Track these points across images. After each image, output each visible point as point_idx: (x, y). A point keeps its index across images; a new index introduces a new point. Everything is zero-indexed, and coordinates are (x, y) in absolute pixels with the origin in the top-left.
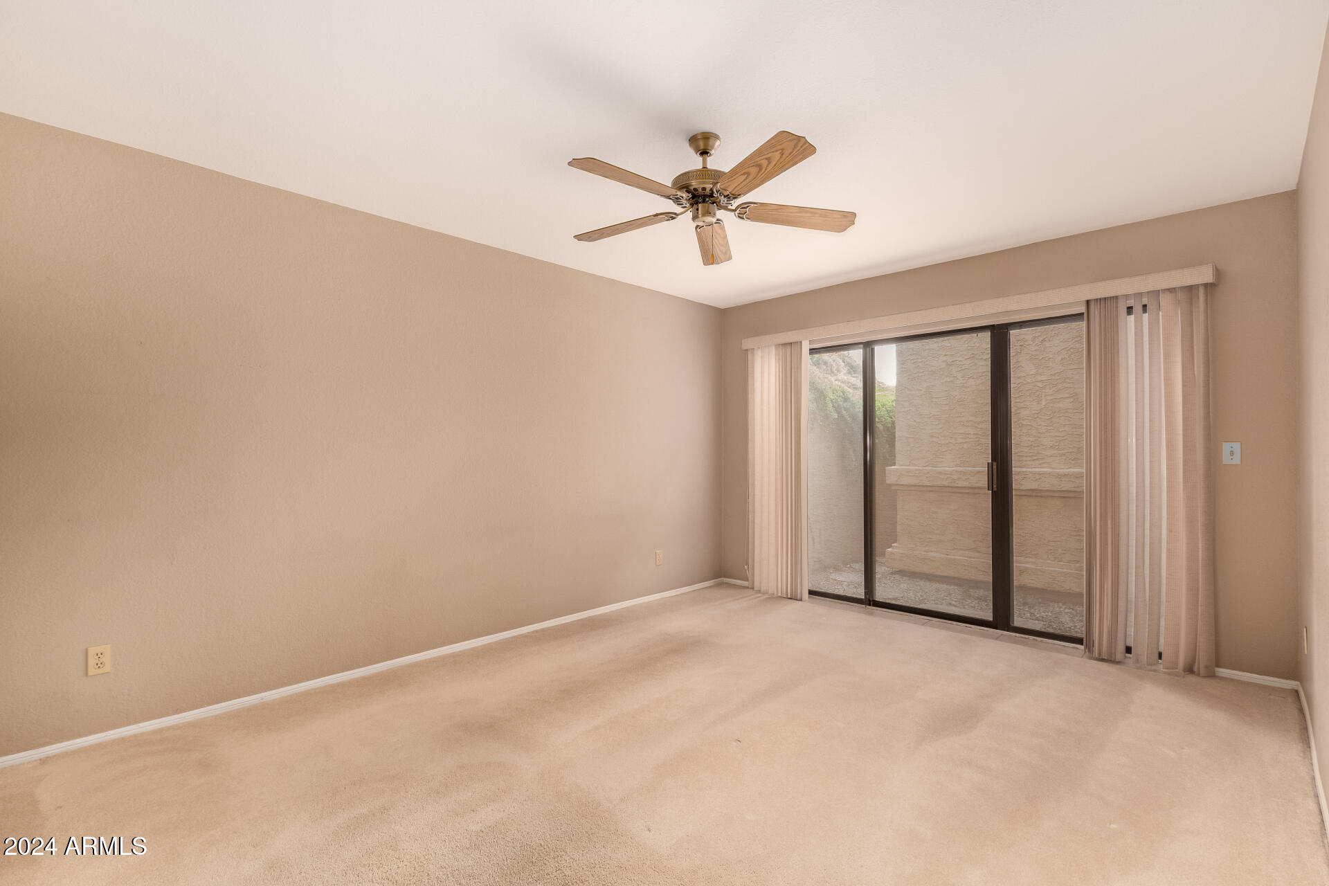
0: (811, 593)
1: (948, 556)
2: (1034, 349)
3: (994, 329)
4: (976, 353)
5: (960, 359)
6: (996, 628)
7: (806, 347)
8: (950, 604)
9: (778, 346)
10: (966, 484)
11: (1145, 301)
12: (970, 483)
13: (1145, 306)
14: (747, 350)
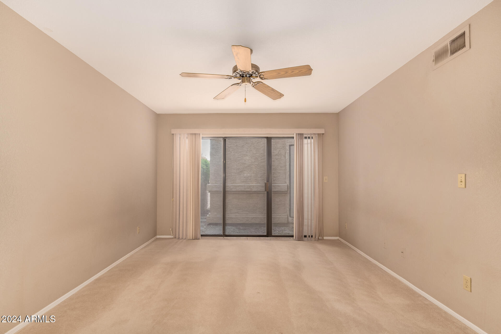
0: (202, 236)
1: (229, 216)
2: (255, 145)
3: (267, 138)
4: (238, 144)
5: (233, 146)
6: (268, 237)
7: (201, 136)
8: (237, 232)
9: (188, 134)
10: (235, 190)
11: (312, 136)
12: (237, 190)
13: (312, 137)
14: (173, 134)
